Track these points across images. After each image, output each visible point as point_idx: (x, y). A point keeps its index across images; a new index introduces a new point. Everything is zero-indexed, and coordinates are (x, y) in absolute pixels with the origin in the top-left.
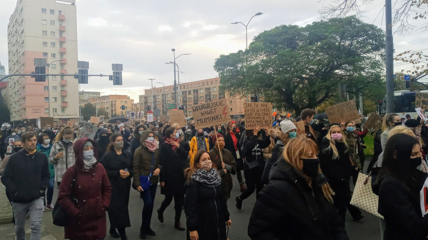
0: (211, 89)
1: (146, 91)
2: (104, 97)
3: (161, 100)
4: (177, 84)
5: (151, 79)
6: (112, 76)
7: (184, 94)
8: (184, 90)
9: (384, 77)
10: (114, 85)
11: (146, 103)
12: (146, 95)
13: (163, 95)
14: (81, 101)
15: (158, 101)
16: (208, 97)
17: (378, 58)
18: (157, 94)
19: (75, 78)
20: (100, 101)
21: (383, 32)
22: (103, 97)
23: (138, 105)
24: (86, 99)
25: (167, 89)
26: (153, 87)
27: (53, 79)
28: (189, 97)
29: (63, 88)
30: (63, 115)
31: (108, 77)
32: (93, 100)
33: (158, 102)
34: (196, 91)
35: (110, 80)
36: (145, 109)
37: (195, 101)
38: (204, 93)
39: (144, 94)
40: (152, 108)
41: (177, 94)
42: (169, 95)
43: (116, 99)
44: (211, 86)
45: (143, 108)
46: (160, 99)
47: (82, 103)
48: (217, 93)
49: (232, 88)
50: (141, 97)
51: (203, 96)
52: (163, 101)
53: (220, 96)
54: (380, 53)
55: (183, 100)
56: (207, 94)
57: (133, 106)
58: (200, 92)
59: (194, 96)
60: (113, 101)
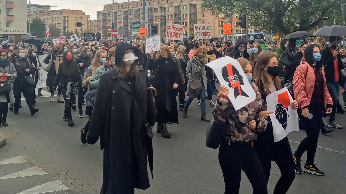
0: (181, 7)
1: (105, 6)
2: (55, 12)
3: (122, 17)
7: (150, 11)
8: (150, 7)
11: (104, 20)
12: (105, 11)
13: (124, 12)
14: (30, 15)
15: (119, 18)
16: (177, 17)
18: (118, 10)
20: (50, 17)
22: (53, 11)
23: (94, 23)
24: (35, 13)
28: (155, 15)
30: (8, 31)
36: (103, 27)
37: (162, 20)
38: (173, 12)
39: (103, 10)
42: (132, 12)
43: (70, 15)
44: (181, 4)
45: (101, 26)
46: (121, 15)
48: (188, 12)
50: (99, 13)
51: (172, 15)
52: (124, 18)
53: (191, 16)
55: (148, 18)
56: (176, 12)
57: (88, 23)
58: (169, 9)
59: (161, 14)
60: (65, 17)
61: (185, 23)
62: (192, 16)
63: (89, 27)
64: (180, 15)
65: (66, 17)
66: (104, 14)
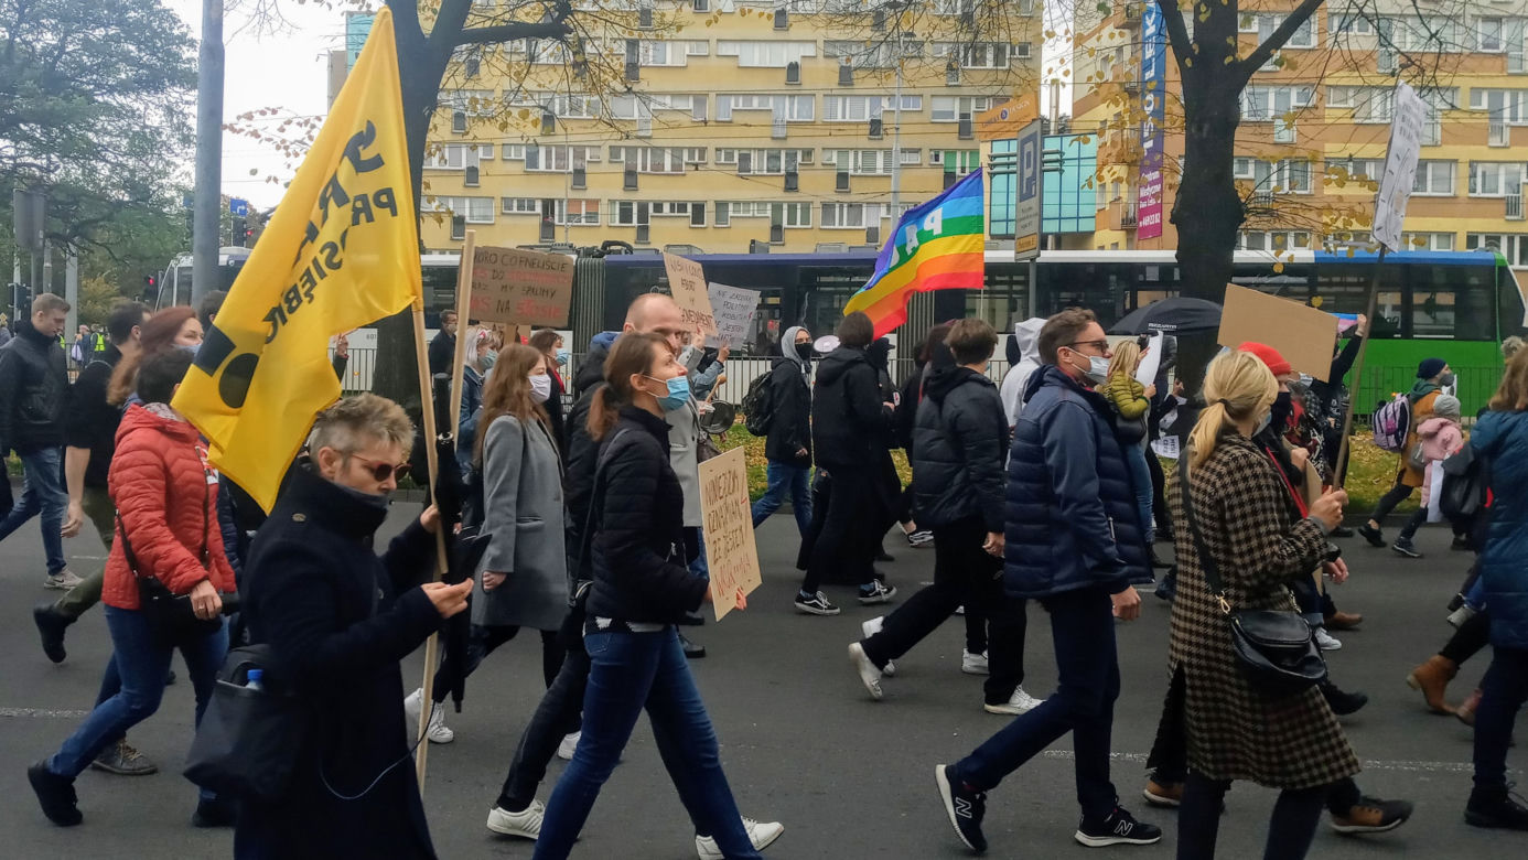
9: (174, 193)
17: (155, 118)
21: (179, 24)
54: (165, 102)
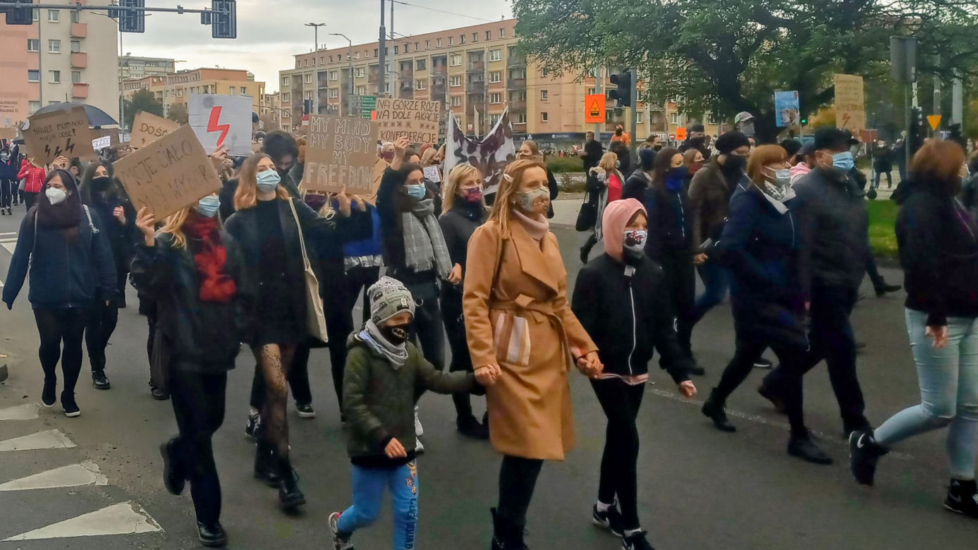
0: (485, 55)
1: (299, 58)
2: (185, 74)
3: (338, 86)
4: (387, 38)
5: (312, 24)
6: (208, 13)
8: (407, 56)
10: (213, 37)
11: (298, 92)
12: (298, 71)
13: (345, 70)
14: (125, 83)
15: (330, 87)
16: (475, 79)
18: (331, 66)
19: (110, 17)
20: (174, 86)
22: (179, 72)
23: (276, 99)
24: (140, 78)
25: (356, 53)
26: (319, 47)
27: (52, 21)
28: (419, 78)
29: (76, 44)
31: (200, 14)
32: (155, 80)
33: (332, 89)
34: (440, 61)
35: (203, 23)
36: (296, 109)
37: (438, 90)
38: (465, 67)
39: (294, 68)
40: (316, 106)
41: (386, 70)
42: (362, 71)
43: (217, 81)
44: (486, 46)
45: (291, 107)
46: (336, 80)
47: (126, 89)
48: (503, 67)
49: (552, 49)
50: (284, 76)
51: (461, 76)
52: (345, 87)
53: (511, 77)
55: (402, 85)
56: (472, 68)
57: (261, 101)
58: (453, 62)
59: (434, 74)
60: (207, 86)
61: (496, 95)
62: (515, 76)
63: (262, 111)
64: (483, 76)
65: (210, 87)
66: (297, 77)
